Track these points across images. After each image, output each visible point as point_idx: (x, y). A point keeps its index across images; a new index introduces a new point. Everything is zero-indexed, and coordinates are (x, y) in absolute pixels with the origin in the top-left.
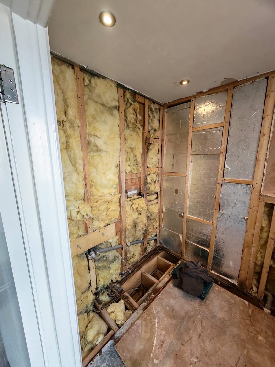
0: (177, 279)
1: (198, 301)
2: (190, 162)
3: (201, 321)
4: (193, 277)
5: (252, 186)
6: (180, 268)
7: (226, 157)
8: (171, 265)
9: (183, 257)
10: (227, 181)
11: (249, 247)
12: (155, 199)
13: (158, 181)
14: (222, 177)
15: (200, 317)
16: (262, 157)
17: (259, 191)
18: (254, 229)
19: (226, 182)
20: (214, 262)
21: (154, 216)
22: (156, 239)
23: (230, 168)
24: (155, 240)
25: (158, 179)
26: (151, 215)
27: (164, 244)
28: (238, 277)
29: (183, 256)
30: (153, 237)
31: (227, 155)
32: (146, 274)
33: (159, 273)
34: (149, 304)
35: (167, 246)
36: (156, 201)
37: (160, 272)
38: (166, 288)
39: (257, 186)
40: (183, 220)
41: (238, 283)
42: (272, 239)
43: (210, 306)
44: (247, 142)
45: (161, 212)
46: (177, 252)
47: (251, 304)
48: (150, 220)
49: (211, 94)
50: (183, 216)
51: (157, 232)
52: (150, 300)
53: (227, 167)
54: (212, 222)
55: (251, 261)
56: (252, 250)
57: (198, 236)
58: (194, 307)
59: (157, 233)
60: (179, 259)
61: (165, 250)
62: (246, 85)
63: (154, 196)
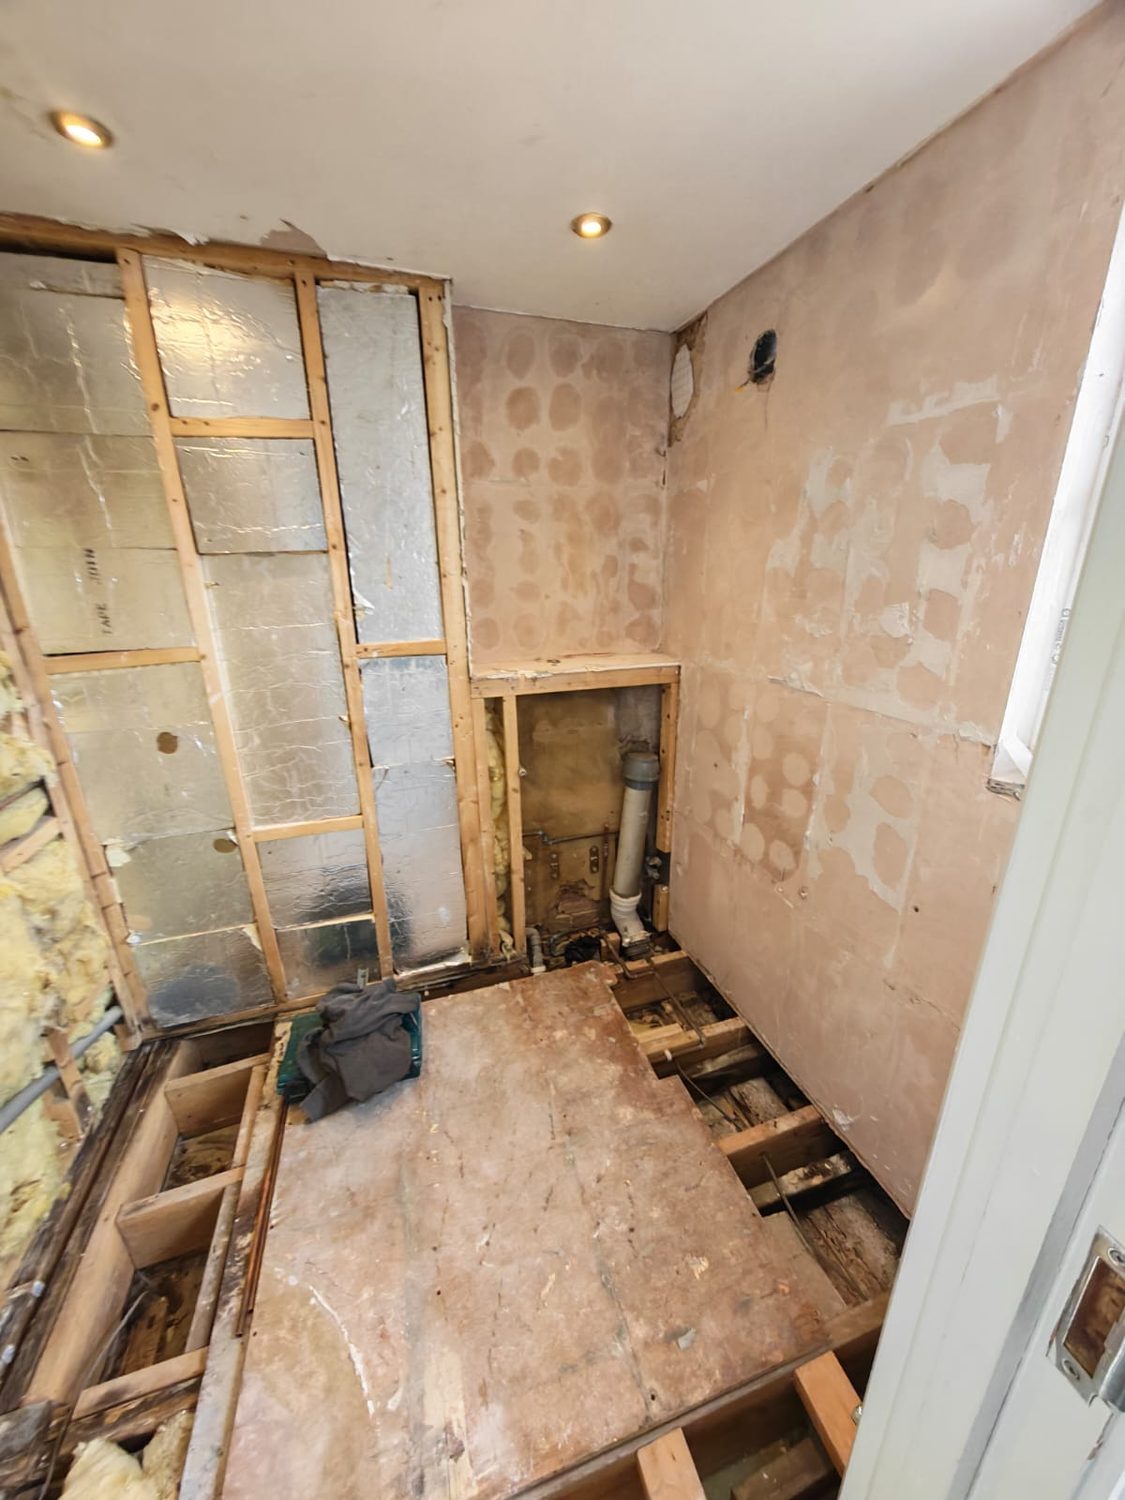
0: (314, 1091)
1: (407, 1089)
2: (205, 592)
3: (446, 1133)
4: (367, 1035)
5: (447, 658)
6: (308, 1043)
7: (352, 563)
8: (249, 1070)
9: (284, 1002)
10: (375, 654)
11: (475, 840)
12: (40, 822)
13: (25, 715)
14: (354, 640)
15: (435, 1126)
16: (451, 564)
17: (465, 669)
18: (476, 784)
19: (371, 658)
20: (397, 941)
21: (68, 912)
22: (121, 1020)
23: (373, 607)
24: (119, 1027)
25: (18, 706)
26: (53, 913)
27: (171, 1016)
28: (468, 938)
29: (284, 999)
30: (102, 1019)
31: (350, 555)
32: (152, 1203)
33: (200, 1146)
34: (251, 1289)
35: (195, 1011)
36: (51, 827)
37: (201, 1138)
38: (286, 1160)
39: (457, 655)
40: (239, 857)
41: (472, 952)
42: (515, 790)
43: (443, 1070)
44: (403, 511)
45: (104, 873)
46: (251, 1004)
47: (514, 982)
48: (55, 941)
49: (222, 268)
50: (235, 841)
51: (111, 982)
52: (245, 1273)
53: (360, 600)
54: (360, 814)
55: (487, 874)
56: (484, 844)
57: (322, 891)
58: (408, 1118)
59: (113, 989)
60: (268, 1023)
61: (182, 1037)
62: (356, 290)
63: (30, 806)
